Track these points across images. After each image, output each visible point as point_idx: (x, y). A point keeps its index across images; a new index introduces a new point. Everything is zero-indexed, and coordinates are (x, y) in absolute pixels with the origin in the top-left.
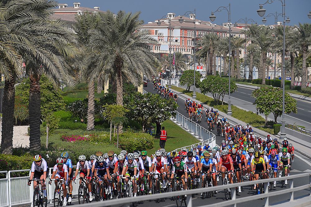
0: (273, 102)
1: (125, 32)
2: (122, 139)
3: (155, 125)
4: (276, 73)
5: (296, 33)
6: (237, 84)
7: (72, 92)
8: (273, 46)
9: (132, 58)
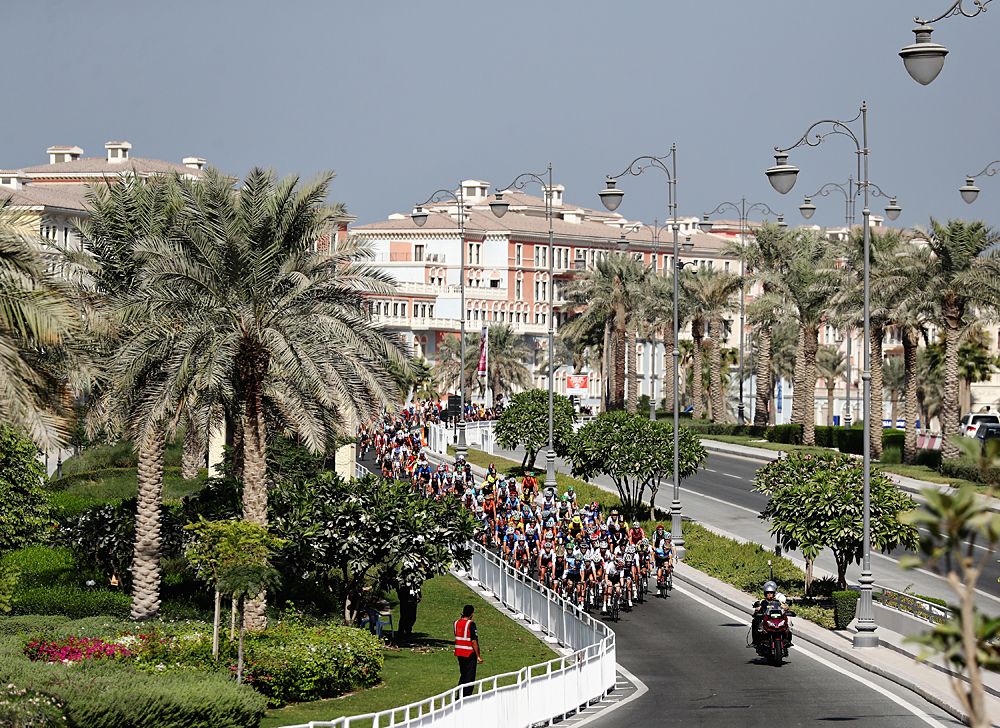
0: (830, 508)
1: (275, 248)
2: (262, 649)
3: (393, 594)
4: (851, 402)
5: (920, 256)
6: (704, 443)
7: (86, 477)
8: (840, 301)
9: (299, 346)
